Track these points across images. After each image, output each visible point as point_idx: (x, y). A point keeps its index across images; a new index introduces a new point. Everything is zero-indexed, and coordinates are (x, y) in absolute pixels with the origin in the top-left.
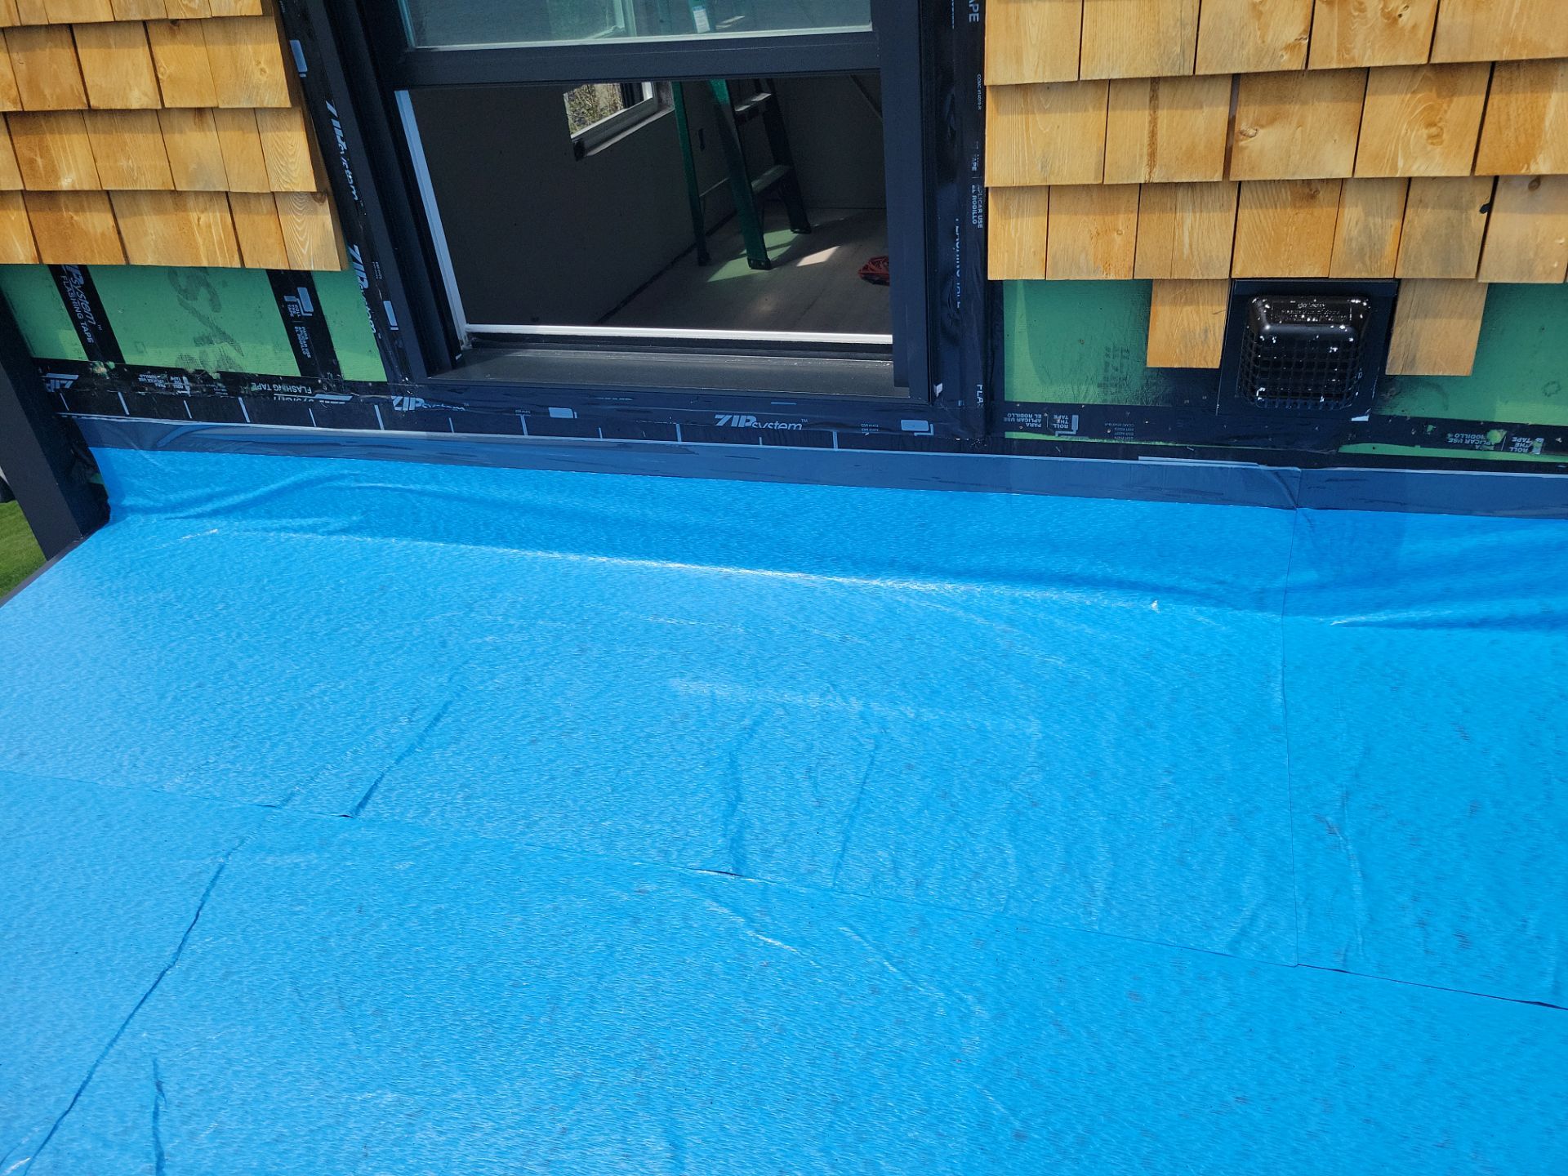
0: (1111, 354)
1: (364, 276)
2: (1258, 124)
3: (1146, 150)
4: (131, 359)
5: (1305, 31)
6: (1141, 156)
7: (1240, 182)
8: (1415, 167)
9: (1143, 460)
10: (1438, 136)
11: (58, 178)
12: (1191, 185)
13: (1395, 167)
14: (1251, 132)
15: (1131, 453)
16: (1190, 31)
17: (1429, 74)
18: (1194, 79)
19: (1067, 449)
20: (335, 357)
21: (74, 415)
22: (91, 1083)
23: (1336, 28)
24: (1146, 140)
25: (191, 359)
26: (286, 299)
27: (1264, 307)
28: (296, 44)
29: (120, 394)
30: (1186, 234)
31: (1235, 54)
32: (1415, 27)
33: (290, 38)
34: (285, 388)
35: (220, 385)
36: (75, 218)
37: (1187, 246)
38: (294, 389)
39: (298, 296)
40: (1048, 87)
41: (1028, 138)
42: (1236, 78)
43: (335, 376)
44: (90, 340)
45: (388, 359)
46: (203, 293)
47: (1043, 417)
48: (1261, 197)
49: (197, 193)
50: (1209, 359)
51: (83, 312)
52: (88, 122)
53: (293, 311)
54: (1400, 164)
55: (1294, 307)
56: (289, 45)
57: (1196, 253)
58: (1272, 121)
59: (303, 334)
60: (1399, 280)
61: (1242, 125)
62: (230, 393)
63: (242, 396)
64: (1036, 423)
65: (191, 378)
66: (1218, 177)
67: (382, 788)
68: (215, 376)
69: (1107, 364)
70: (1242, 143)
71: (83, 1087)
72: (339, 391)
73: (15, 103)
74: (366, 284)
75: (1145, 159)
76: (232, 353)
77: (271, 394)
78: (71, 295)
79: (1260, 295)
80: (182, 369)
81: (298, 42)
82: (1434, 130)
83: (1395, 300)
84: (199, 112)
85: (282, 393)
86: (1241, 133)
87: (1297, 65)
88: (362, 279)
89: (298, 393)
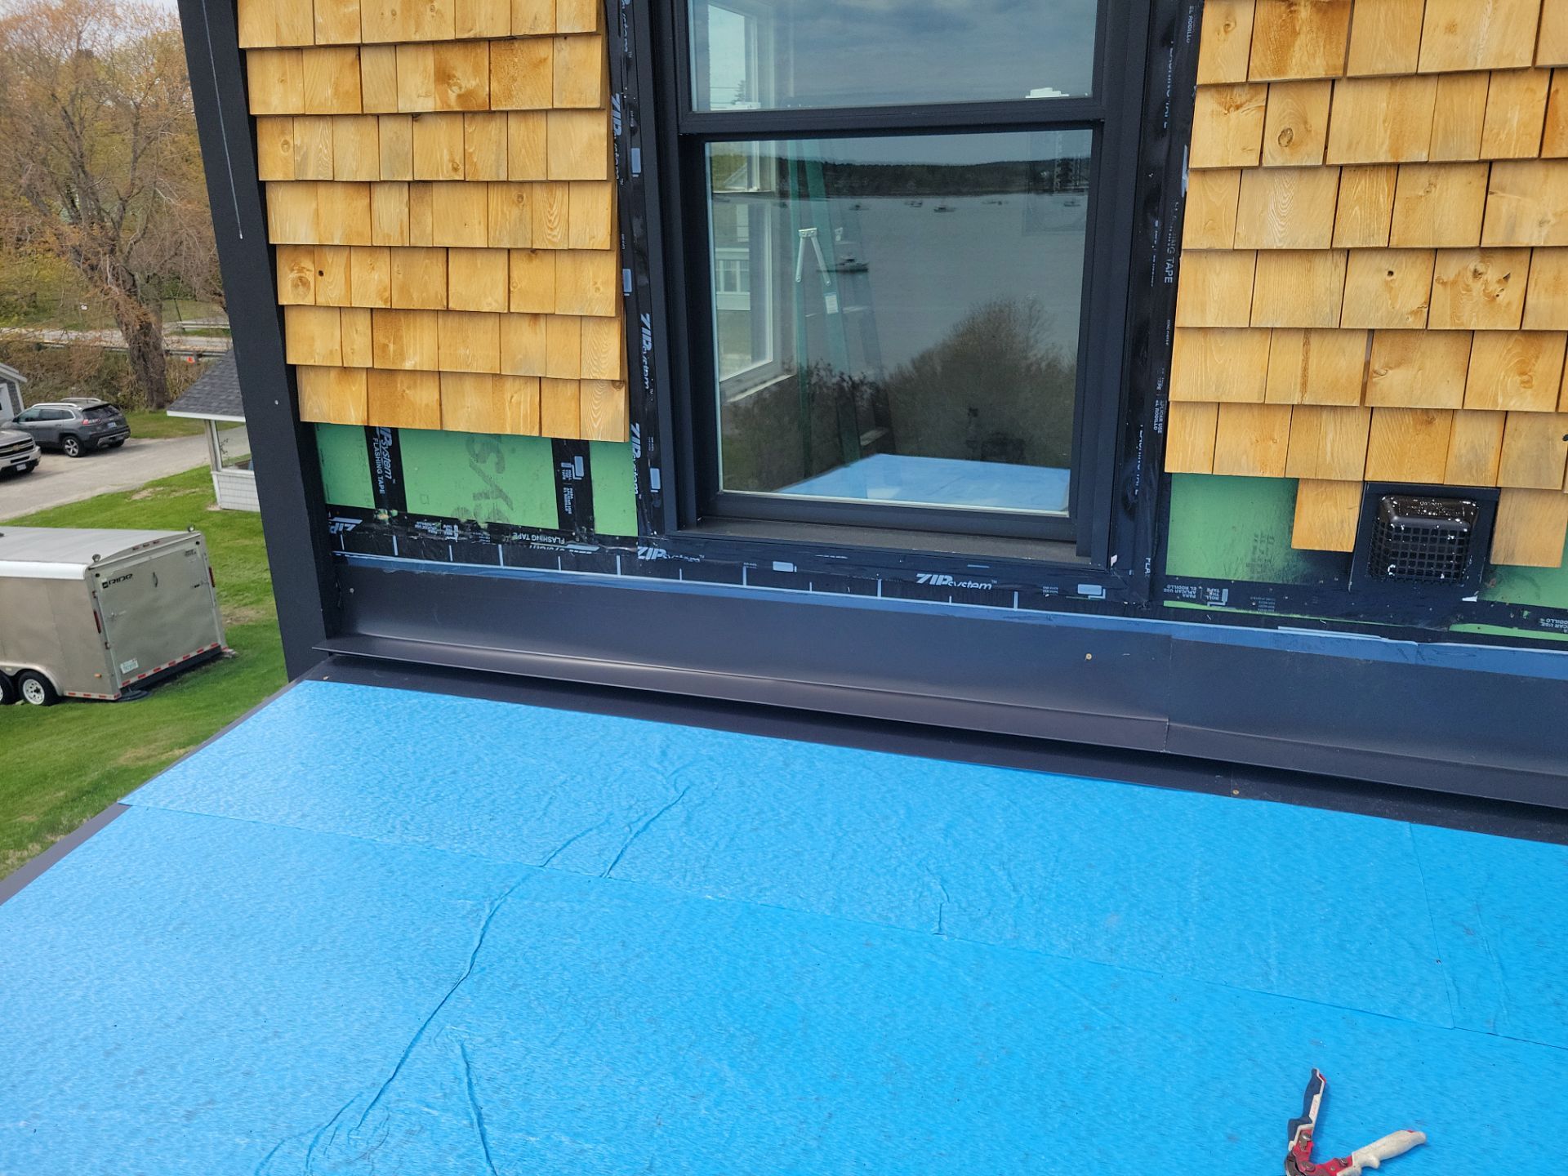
0: (1259, 539)
1: (639, 448)
2: (1388, 367)
3: (1299, 380)
4: (413, 508)
5: (1425, 303)
6: (1295, 384)
7: (1372, 408)
8: (1512, 403)
9: (1282, 630)
10: (1528, 382)
11: (403, 360)
12: (1334, 408)
13: (1495, 402)
14: (1383, 372)
15: (1272, 623)
16: (1337, 298)
17: (1520, 338)
18: (1339, 330)
19: (1218, 618)
20: (593, 514)
21: (347, 554)
22: (408, 1060)
23: (1449, 301)
24: (1299, 373)
25: (467, 511)
26: (563, 465)
27: (1391, 504)
28: (628, 272)
29: (394, 538)
30: (1329, 445)
31: (1372, 315)
32: (1509, 304)
33: (623, 267)
34: (542, 538)
35: (485, 533)
36: (407, 392)
37: (1329, 454)
38: (549, 539)
39: (573, 463)
40: (1223, 330)
41: (1206, 368)
42: (1371, 332)
43: (588, 530)
44: (382, 491)
45: (643, 515)
46: (493, 458)
47: (1198, 590)
48: (1389, 420)
49: (515, 377)
50: (1344, 545)
51: (383, 469)
52: (440, 321)
53: (566, 475)
54: (1500, 400)
55: (1417, 504)
56: (621, 272)
57: (1336, 460)
58: (1399, 365)
59: (569, 494)
60: (1500, 488)
61: (1376, 365)
62: (492, 540)
63: (503, 543)
64: (1192, 594)
65: (461, 527)
66: (1356, 403)
67: (627, 855)
68: (483, 526)
69: (1255, 548)
70: (1374, 380)
71: (402, 1062)
72: (590, 543)
73: (386, 302)
74: (638, 455)
75: (1299, 387)
76: (504, 507)
77: (528, 543)
78: (377, 454)
79: (1389, 495)
80: (456, 519)
81: (629, 270)
82: (1525, 378)
83: (1497, 504)
84: (536, 316)
85: (539, 543)
86: (1375, 372)
87: (1420, 325)
88: (636, 450)
89: (552, 543)
